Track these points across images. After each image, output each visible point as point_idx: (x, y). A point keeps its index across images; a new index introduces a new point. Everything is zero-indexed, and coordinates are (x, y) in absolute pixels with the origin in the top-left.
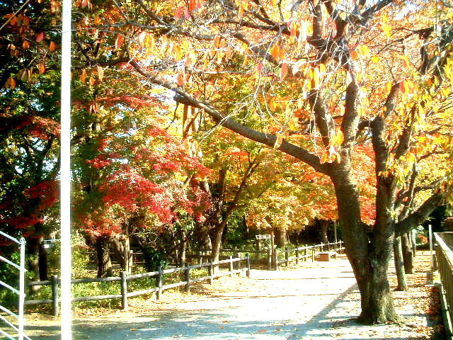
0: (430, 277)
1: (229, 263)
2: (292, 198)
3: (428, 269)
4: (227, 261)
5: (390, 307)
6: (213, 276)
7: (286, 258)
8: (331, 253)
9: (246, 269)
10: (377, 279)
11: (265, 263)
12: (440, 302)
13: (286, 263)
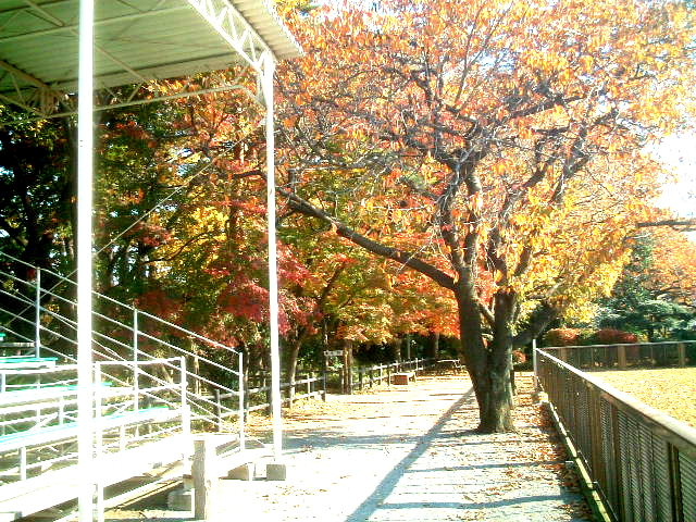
0: (535, 398)
1: (306, 384)
2: (385, 307)
3: (532, 390)
4: (304, 381)
5: (507, 417)
6: (292, 399)
7: (360, 380)
8: (410, 374)
9: (322, 392)
10: (496, 391)
11: (336, 387)
12: (552, 416)
13: (360, 386)
